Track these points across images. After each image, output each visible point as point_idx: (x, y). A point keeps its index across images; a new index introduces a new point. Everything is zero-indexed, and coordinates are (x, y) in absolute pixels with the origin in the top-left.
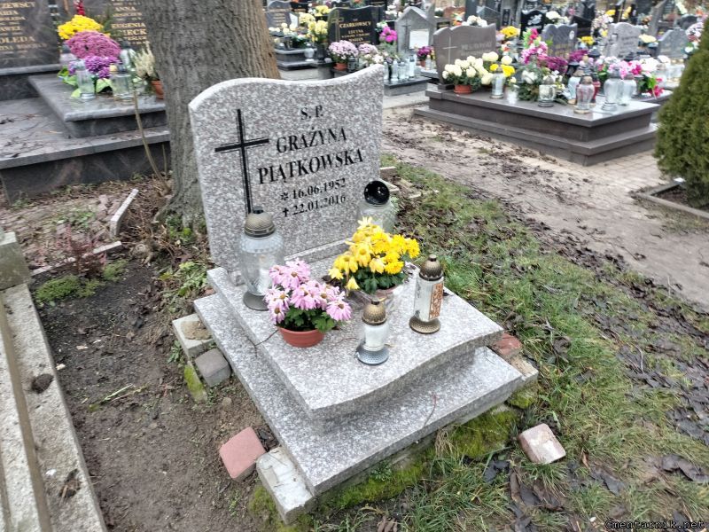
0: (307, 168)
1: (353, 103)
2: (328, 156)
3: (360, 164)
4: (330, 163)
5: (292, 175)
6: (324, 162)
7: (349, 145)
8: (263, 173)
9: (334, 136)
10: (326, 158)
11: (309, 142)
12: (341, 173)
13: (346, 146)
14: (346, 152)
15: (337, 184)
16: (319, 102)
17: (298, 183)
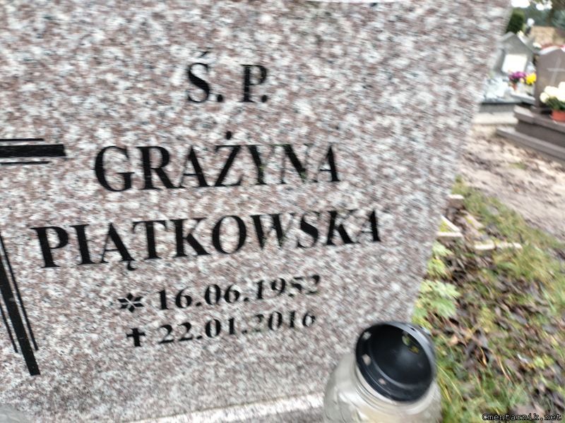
0: (206, 242)
2: (276, 220)
3: (372, 247)
4: (281, 235)
5: (153, 254)
6: (259, 231)
7: (347, 195)
8: (53, 239)
9: (300, 168)
10: (267, 223)
11: (212, 173)
12: (309, 262)
13: (336, 199)
14: (334, 214)
15: (299, 287)
16: (259, 51)
17: (175, 275)
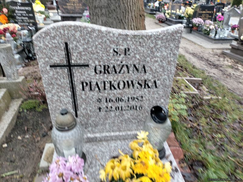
0: (116, 87)
1: (154, 50)
2: (132, 82)
3: (155, 89)
4: (133, 85)
5: (105, 89)
6: (128, 84)
7: (148, 76)
8: (85, 84)
9: (137, 70)
10: (130, 82)
11: (118, 71)
12: (140, 93)
13: (146, 77)
14: (145, 81)
15: (138, 99)
16: (128, 45)
17: (109, 94)
